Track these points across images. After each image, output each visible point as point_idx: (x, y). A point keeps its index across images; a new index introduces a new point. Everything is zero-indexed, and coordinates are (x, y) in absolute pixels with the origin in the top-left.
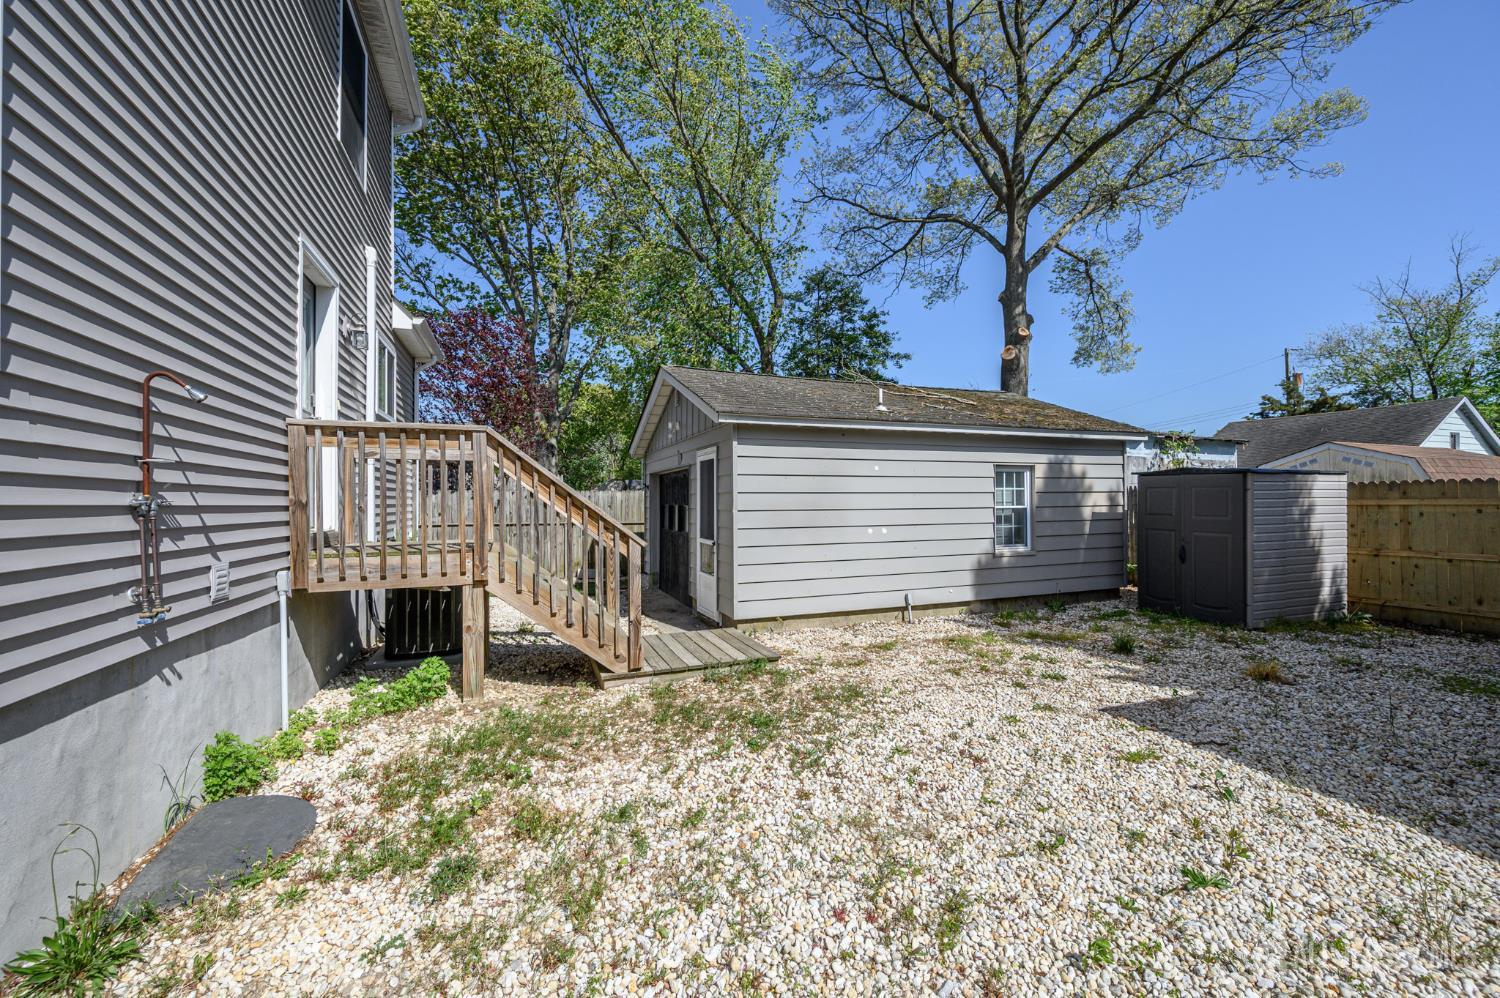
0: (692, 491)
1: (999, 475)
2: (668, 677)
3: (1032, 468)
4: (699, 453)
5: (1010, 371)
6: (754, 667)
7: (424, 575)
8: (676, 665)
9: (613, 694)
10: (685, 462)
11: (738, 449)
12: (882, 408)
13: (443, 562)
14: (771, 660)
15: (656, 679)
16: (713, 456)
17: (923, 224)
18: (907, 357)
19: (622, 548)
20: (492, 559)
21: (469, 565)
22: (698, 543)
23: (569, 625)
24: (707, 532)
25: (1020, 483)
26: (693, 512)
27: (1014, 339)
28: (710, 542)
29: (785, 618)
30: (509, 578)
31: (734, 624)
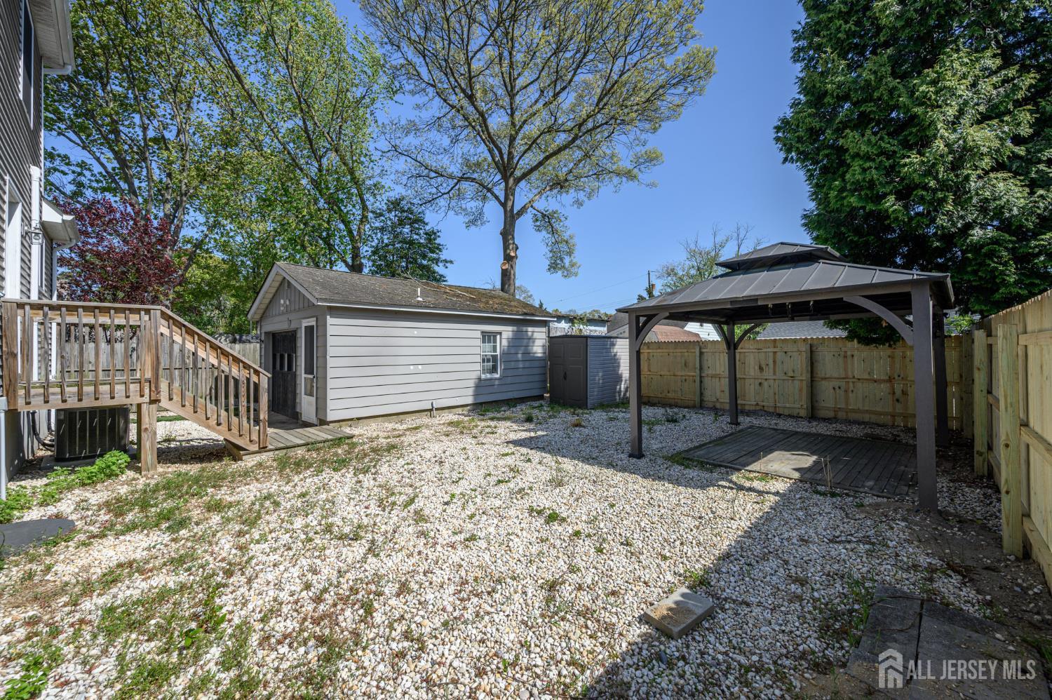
0: (298, 345)
1: (484, 337)
2: (285, 451)
3: (500, 333)
4: (304, 321)
5: (506, 276)
6: (338, 441)
7: (113, 398)
8: (289, 444)
9: (249, 462)
10: (293, 326)
11: (330, 320)
12: (420, 299)
13: (127, 390)
14: (348, 438)
15: (277, 452)
16: (314, 323)
17: (459, 181)
18: (451, 262)
19: (254, 378)
20: (164, 386)
21: (147, 391)
22: (302, 376)
23: (219, 424)
24: (309, 370)
25: (495, 341)
26: (299, 359)
27: (508, 258)
28: (311, 376)
29: (359, 419)
30: (176, 398)
31: (328, 423)
